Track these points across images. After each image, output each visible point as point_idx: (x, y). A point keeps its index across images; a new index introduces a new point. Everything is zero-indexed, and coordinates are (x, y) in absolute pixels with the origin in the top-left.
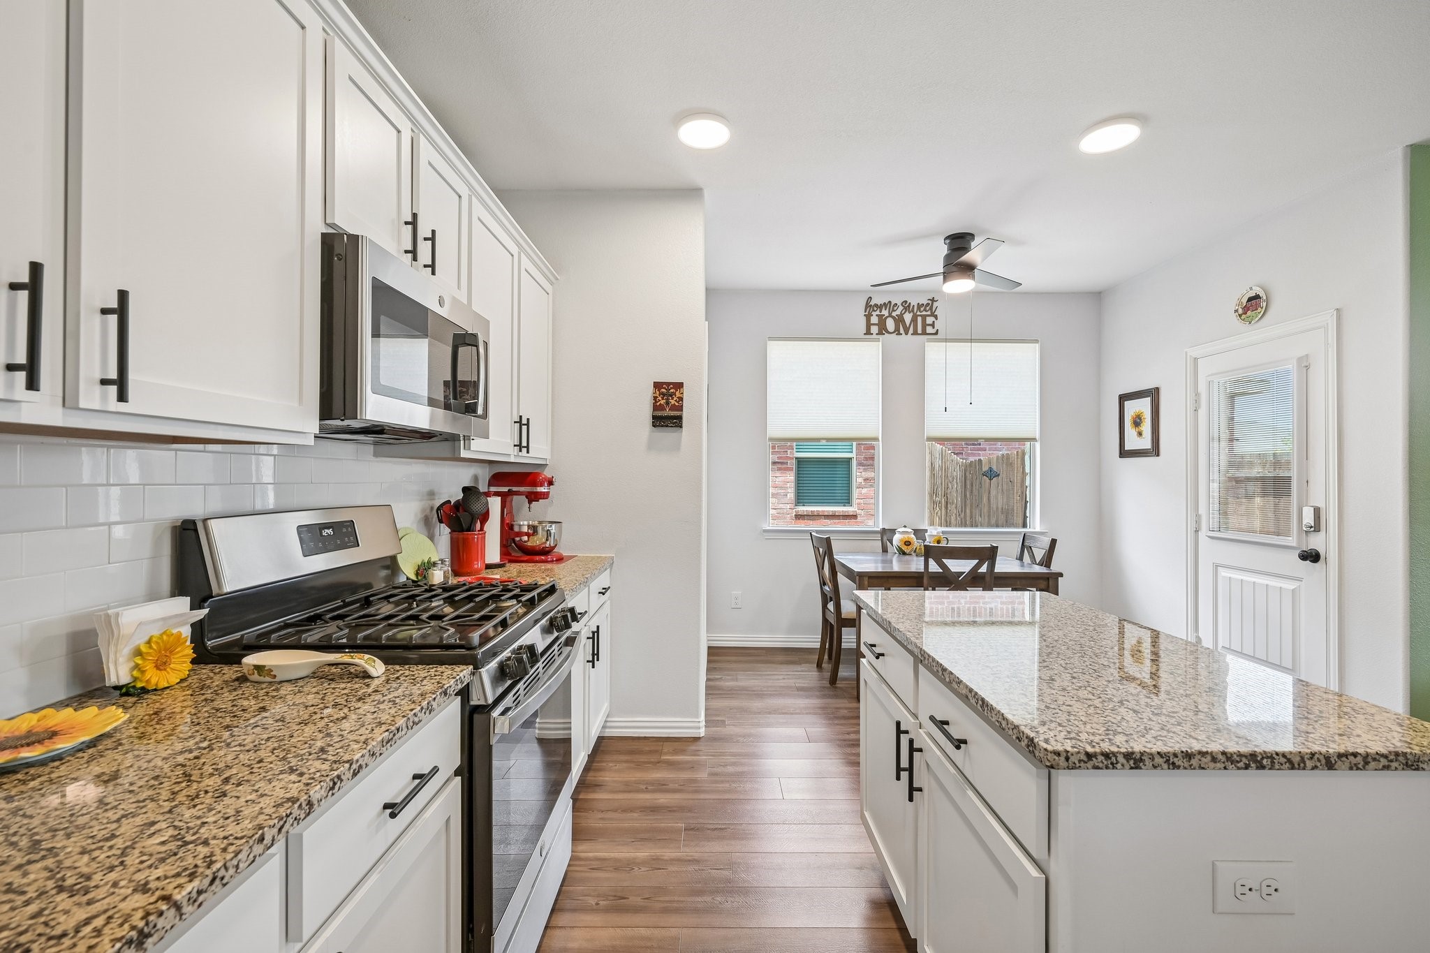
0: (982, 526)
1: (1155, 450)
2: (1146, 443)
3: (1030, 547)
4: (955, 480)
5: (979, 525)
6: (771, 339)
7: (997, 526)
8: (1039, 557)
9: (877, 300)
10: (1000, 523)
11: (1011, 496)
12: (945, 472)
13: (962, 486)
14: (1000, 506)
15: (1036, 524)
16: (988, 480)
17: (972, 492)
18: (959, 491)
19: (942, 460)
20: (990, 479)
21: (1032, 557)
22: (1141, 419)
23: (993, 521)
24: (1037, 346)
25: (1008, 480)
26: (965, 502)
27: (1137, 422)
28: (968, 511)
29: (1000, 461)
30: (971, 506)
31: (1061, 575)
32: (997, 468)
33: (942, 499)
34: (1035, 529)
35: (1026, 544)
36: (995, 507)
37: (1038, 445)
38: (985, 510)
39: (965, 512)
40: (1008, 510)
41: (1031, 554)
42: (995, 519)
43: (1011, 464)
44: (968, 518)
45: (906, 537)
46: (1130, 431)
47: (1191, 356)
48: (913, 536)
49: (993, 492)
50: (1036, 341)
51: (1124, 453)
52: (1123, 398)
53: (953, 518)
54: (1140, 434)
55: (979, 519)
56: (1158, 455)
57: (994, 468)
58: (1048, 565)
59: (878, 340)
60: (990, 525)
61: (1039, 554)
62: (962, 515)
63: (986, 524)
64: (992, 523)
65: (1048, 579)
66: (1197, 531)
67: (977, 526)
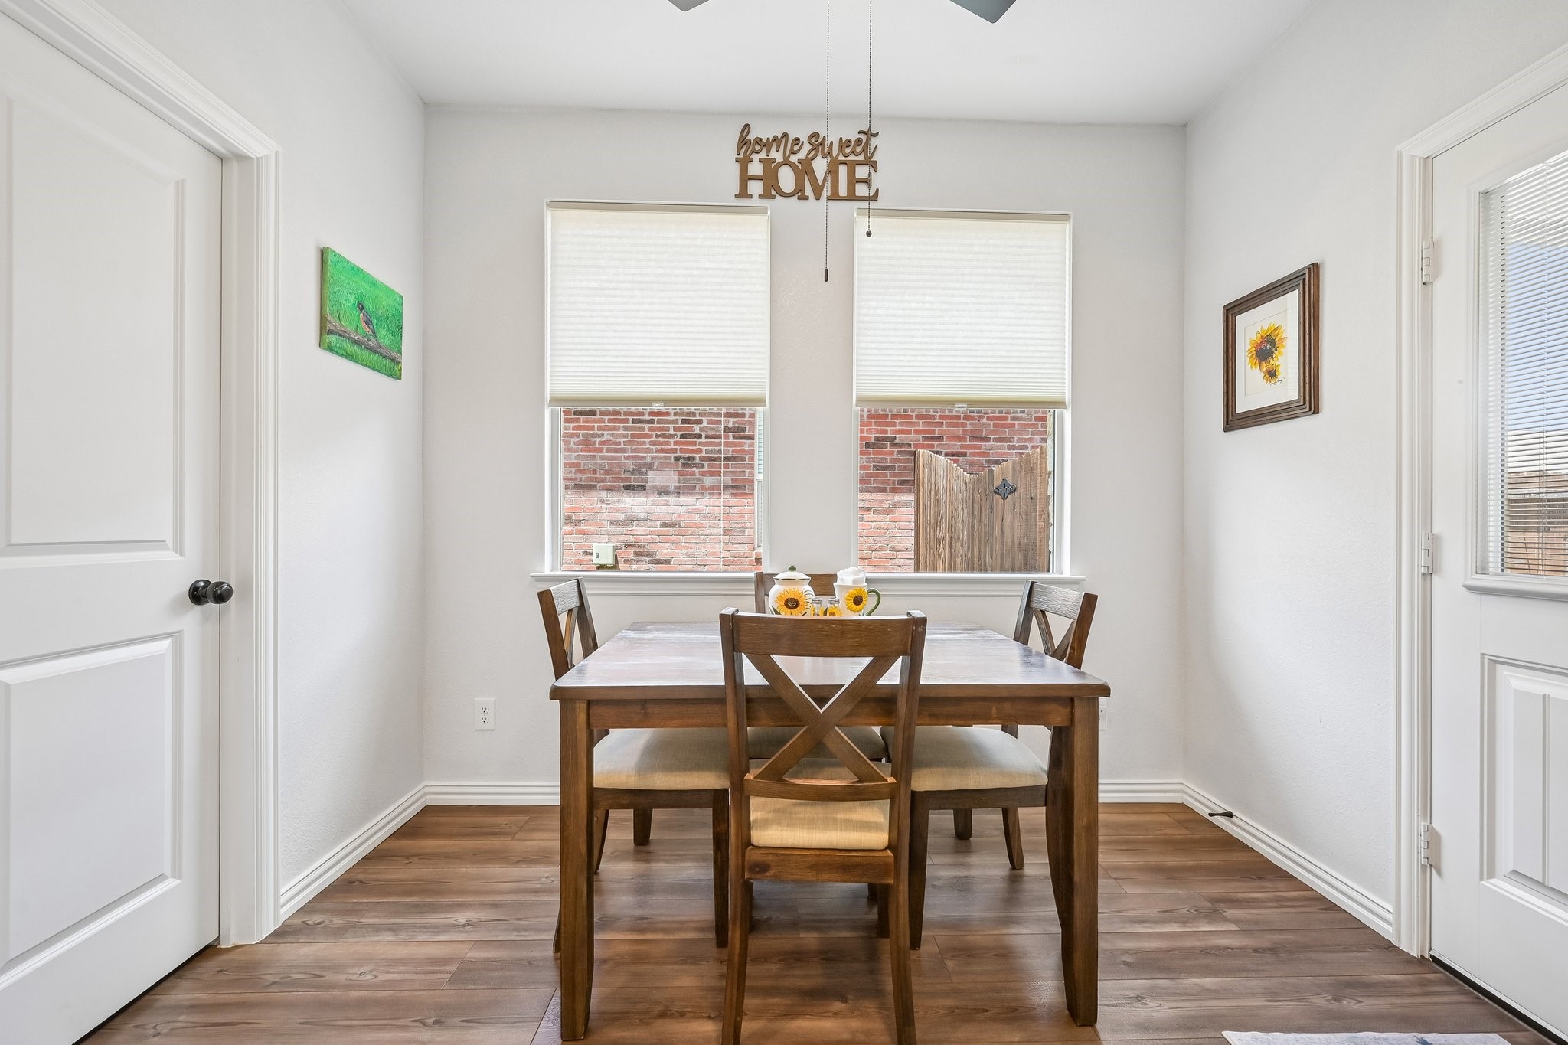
0: (993, 571)
1: (1310, 401)
2: (1288, 389)
3: (1043, 612)
4: (961, 506)
5: (990, 569)
6: (554, 204)
7: (1013, 570)
8: (1059, 635)
9: (758, 132)
10: (1017, 565)
11: (1032, 521)
12: (950, 495)
13: (968, 513)
14: (1017, 541)
15: (1065, 566)
16: (1001, 501)
17: (980, 521)
18: (966, 521)
19: (947, 479)
20: (1004, 498)
21: (1046, 633)
22: (1272, 343)
23: (1007, 564)
24: (1067, 227)
25: (1029, 496)
26: (973, 536)
27: (1265, 350)
28: (976, 549)
29: (1018, 468)
30: (980, 542)
31: (1105, 691)
32: (1013, 478)
33: (946, 535)
34: (1062, 573)
35: (1035, 604)
36: (1010, 541)
37: (1067, 415)
38: (997, 547)
39: (973, 550)
40: (1028, 544)
41: (1043, 627)
42: (1010, 560)
43: (1032, 469)
44: (976, 561)
45: (792, 590)
46: (1248, 374)
47: (1413, 157)
48: (808, 588)
49: (1008, 518)
50: (1064, 217)
51: (1233, 421)
52: (1232, 311)
53: (958, 560)
54: (1272, 374)
55: (989, 561)
56: (1316, 411)
57: (1009, 480)
58: (1076, 661)
59: (763, 210)
60: (1003, 570)
61: (1061, 628)
62: (969, 556)
63: (998, 567)
64: (1006, 567)
65: (1072, 700)
66: (1428, 575)
67: (986, 571)
